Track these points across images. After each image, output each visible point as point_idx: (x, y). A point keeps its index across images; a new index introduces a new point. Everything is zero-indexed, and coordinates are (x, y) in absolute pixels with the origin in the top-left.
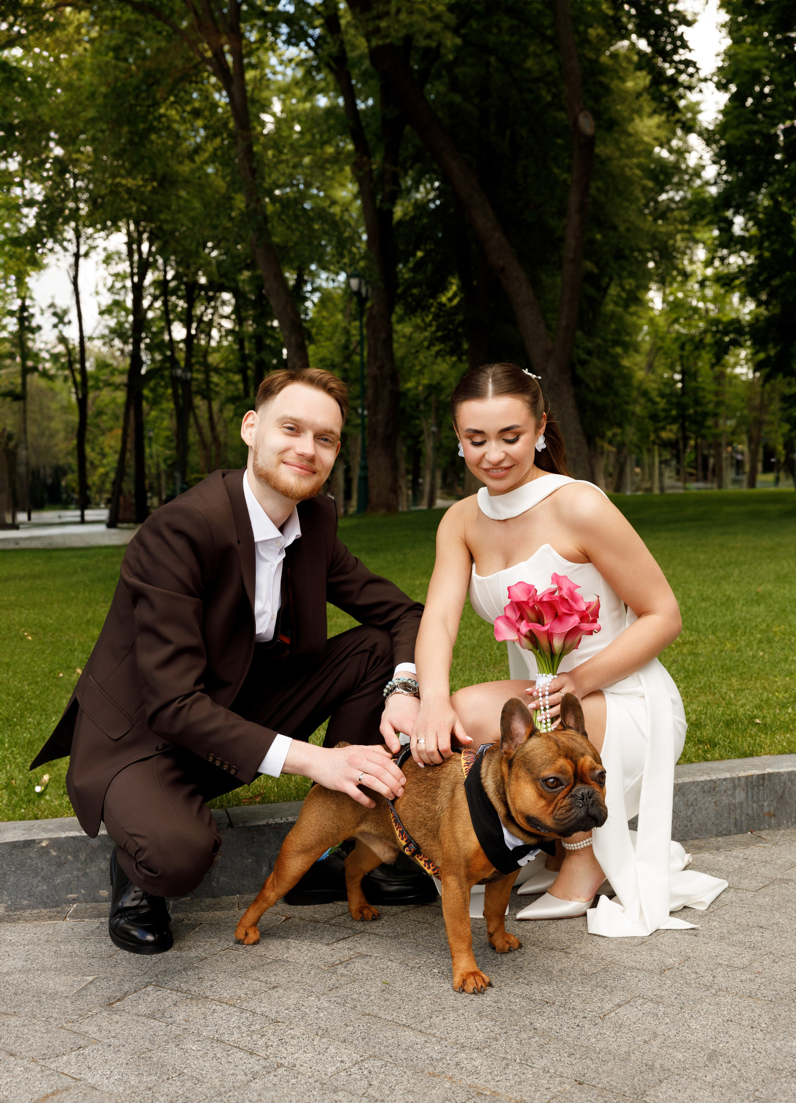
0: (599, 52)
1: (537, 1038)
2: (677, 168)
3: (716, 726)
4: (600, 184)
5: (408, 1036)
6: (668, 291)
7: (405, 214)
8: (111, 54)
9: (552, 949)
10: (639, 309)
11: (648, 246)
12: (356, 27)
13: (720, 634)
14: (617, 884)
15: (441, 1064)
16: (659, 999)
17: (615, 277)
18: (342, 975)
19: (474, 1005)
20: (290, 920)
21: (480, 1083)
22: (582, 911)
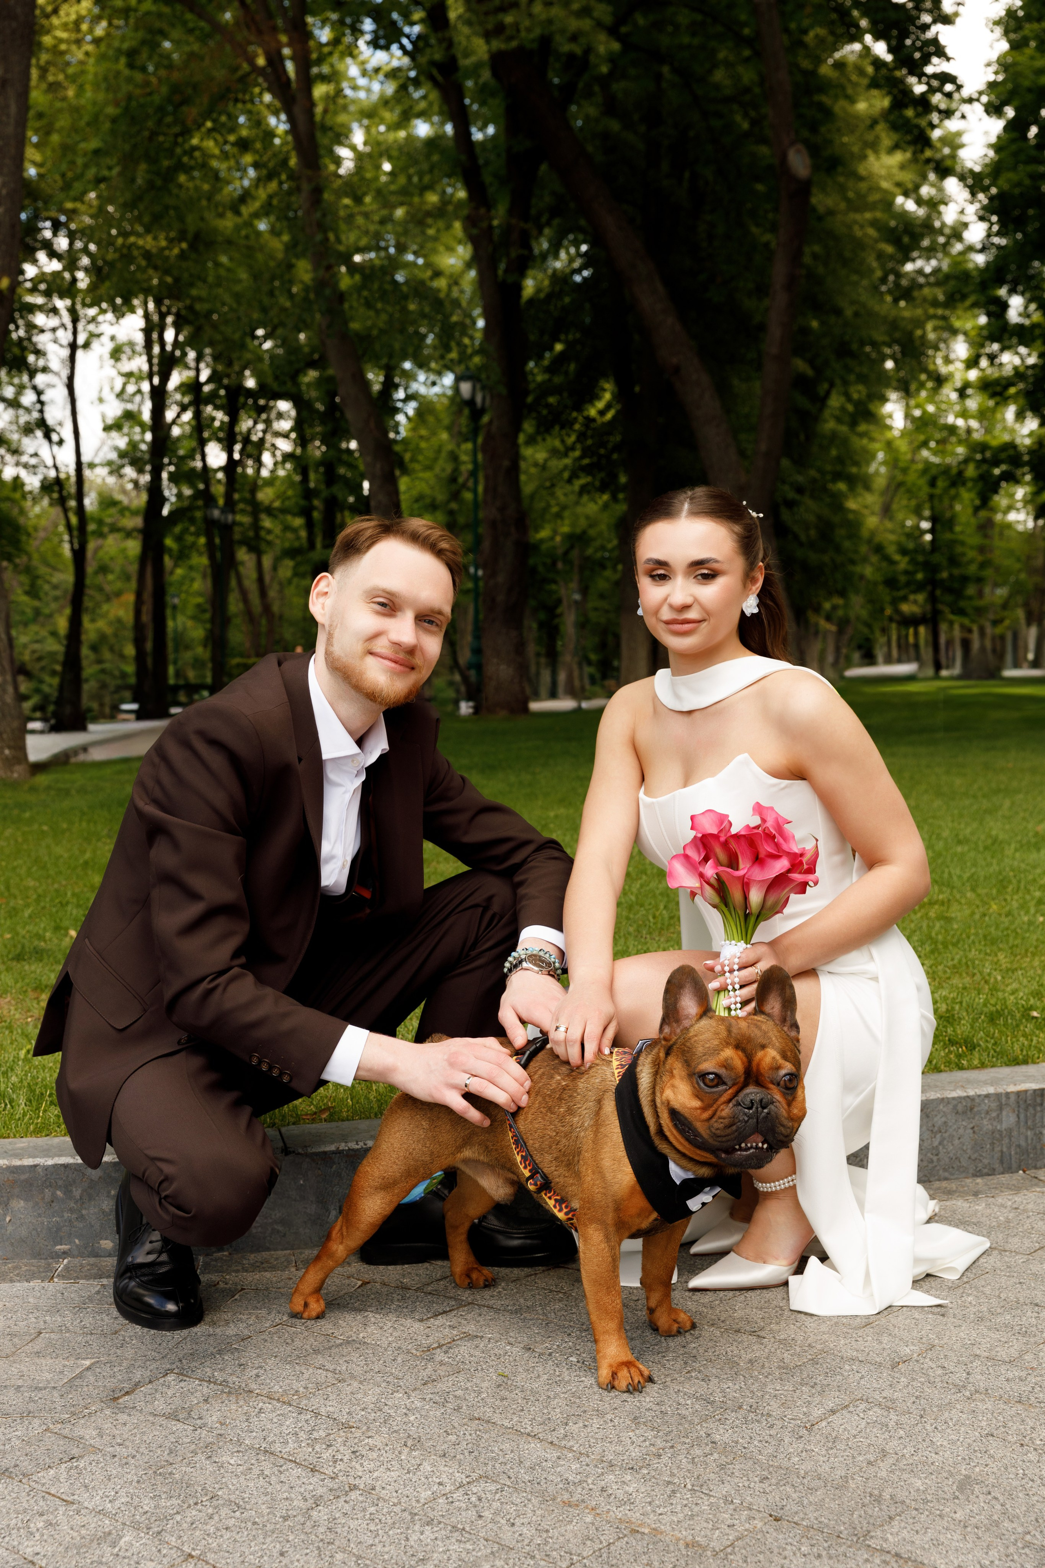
0: (818, 61)
1: (716, 1456)
2: (927, 227)
3: (975, 1020)
4: (817, 248)
5: (534, 1450)
6: (912, 402)
7: (538, 290)
8: (123, 60)
9: (738, 1331)
10: (872, 427)
11: (886, 339)
12: (469, 23)
13: (982, 891)
14: (828, 1242)
15: (579, 1489)
16: (889, 1404)
17: (838, 382)
18: (441, 1363)
19: (628, 1408)
20: (369, 1286)
21: (636, 1516)
22: (782, 1278)
